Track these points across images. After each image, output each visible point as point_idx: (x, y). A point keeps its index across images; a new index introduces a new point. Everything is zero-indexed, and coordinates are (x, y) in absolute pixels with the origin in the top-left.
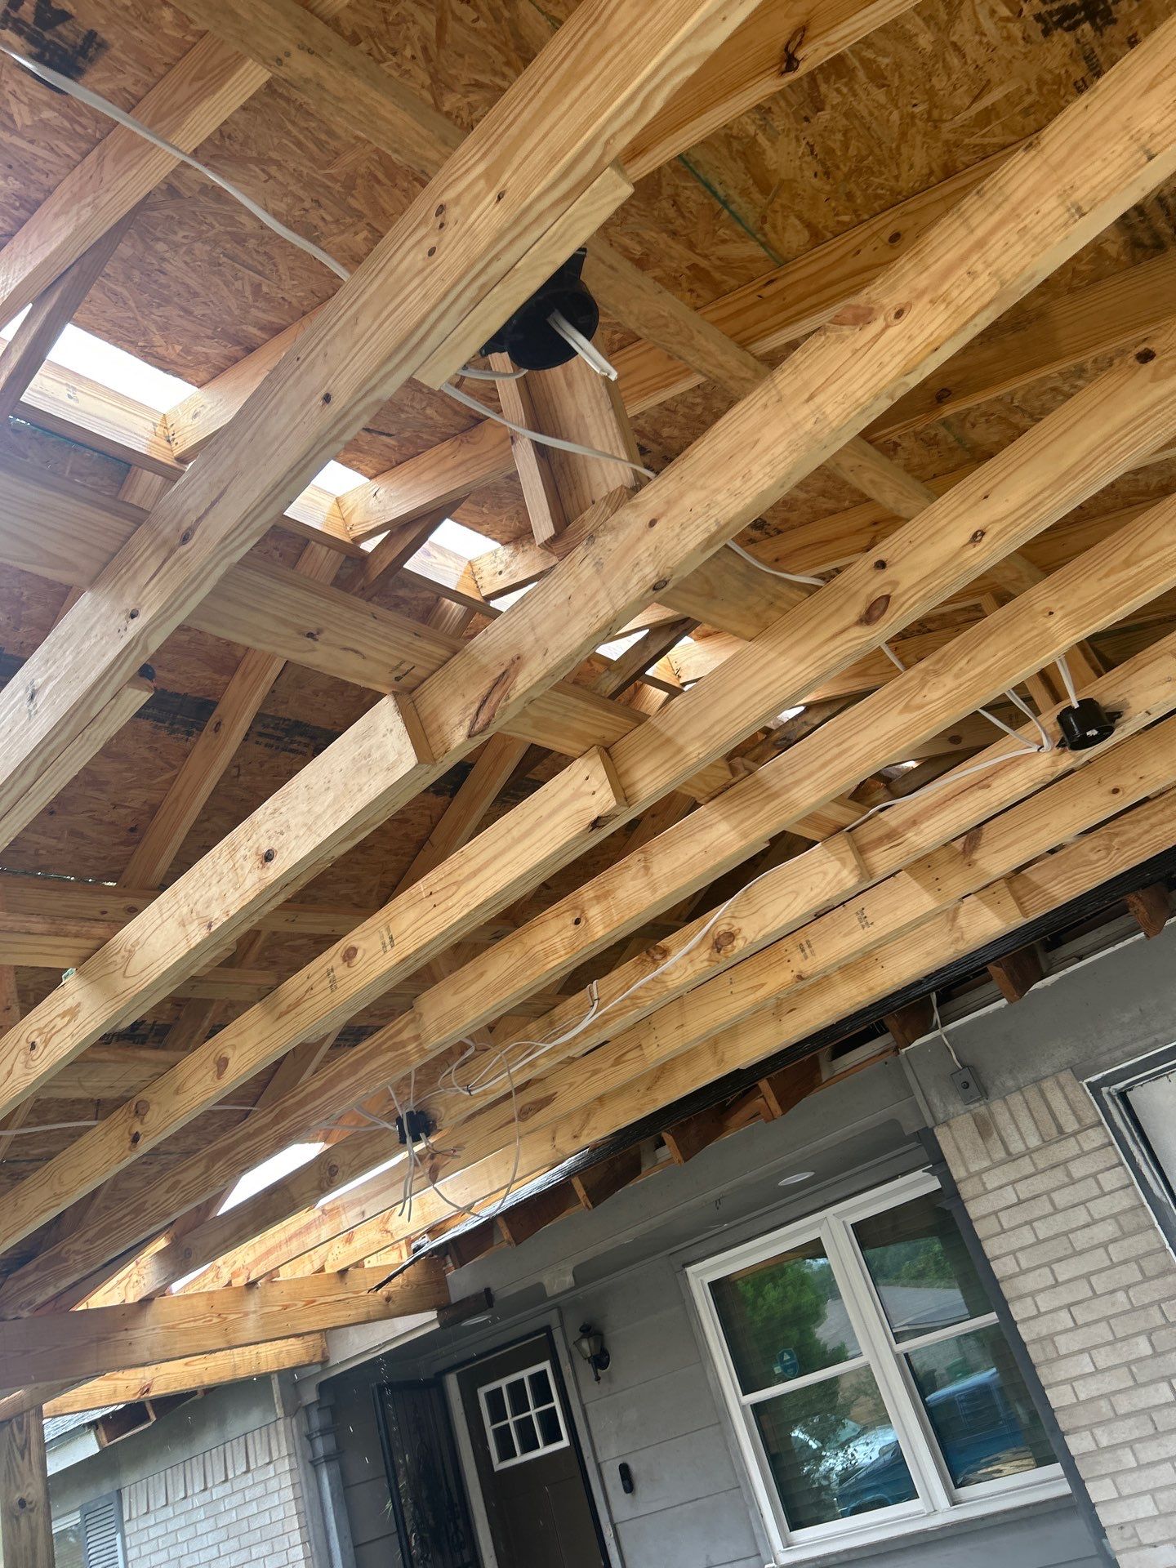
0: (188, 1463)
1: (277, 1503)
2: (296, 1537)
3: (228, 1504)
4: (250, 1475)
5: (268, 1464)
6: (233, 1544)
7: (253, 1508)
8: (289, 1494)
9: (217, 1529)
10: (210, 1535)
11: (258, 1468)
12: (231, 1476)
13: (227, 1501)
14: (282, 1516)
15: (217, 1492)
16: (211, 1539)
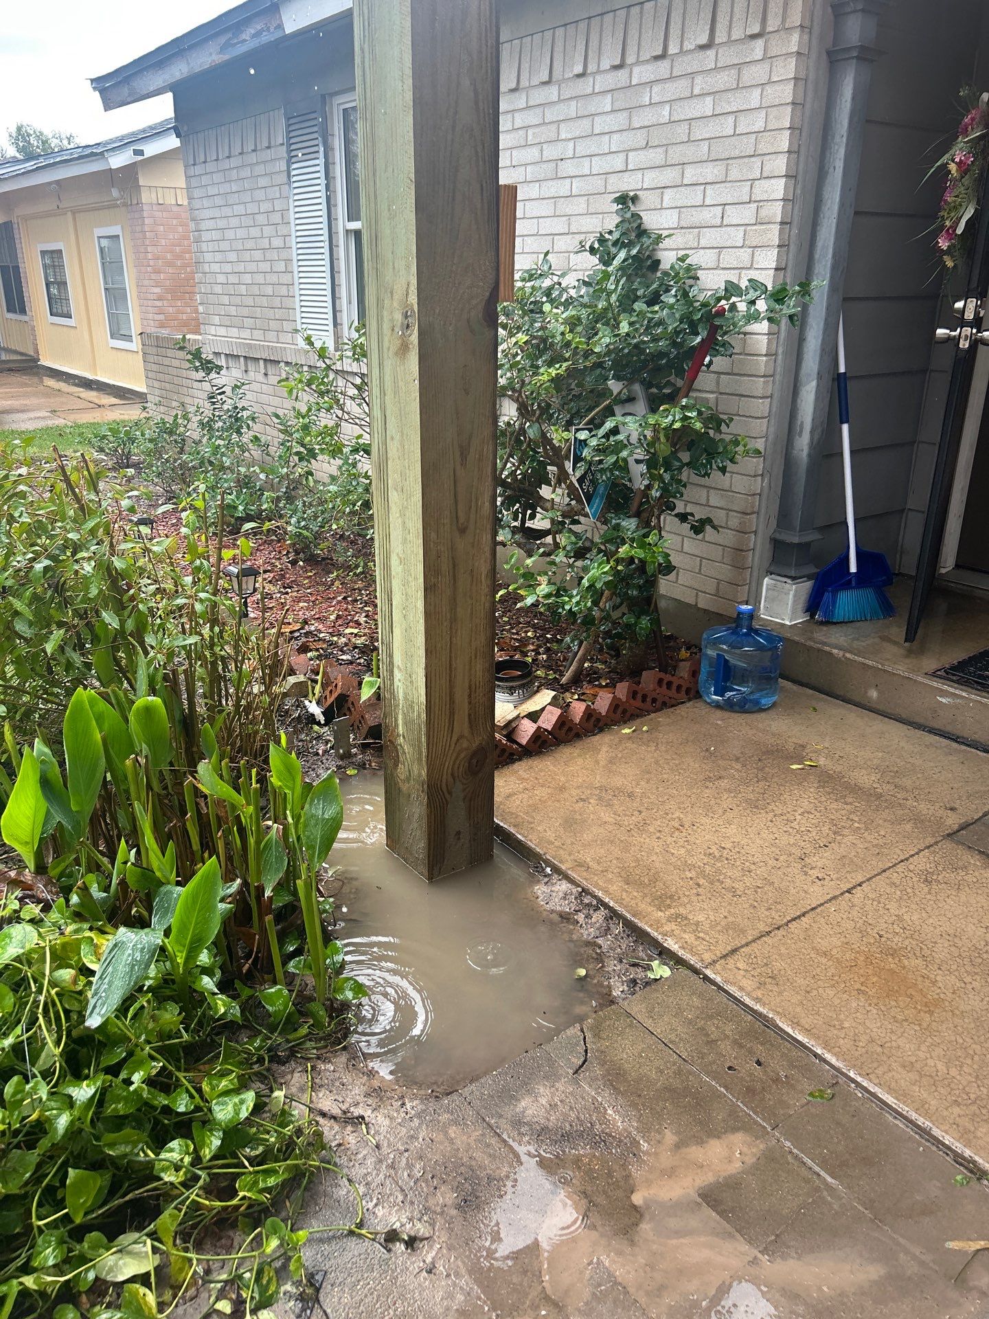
0: (595, 22)
1: (755, 103)
2: (780, 164)
3: (657, 93)
4: (711, 53)
5: (754, 37)
6: (656, 156)
7: (706, 106)
8: (786, 93)
9: (630, 129)
10: (615, 136)
11: (730, 42)
12: (673, 49)
13: (656, 89)
14: (759, 125)
15: (641, 73)
16: (616, 142)
